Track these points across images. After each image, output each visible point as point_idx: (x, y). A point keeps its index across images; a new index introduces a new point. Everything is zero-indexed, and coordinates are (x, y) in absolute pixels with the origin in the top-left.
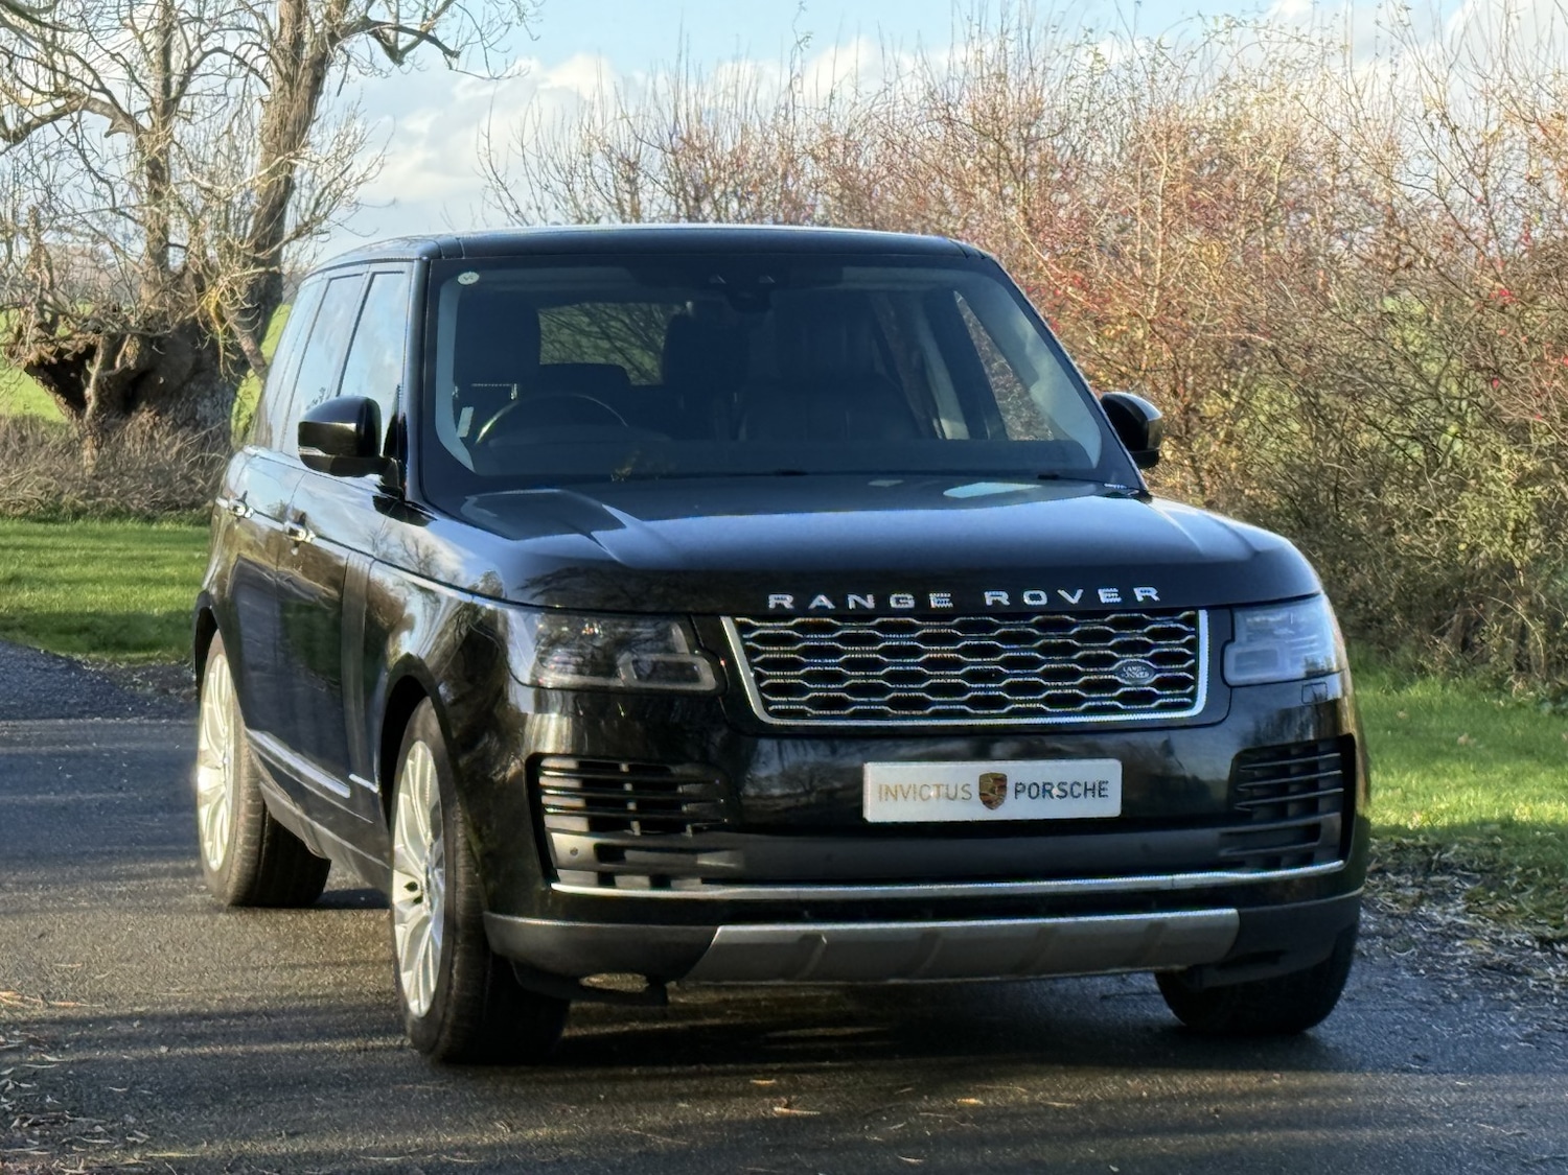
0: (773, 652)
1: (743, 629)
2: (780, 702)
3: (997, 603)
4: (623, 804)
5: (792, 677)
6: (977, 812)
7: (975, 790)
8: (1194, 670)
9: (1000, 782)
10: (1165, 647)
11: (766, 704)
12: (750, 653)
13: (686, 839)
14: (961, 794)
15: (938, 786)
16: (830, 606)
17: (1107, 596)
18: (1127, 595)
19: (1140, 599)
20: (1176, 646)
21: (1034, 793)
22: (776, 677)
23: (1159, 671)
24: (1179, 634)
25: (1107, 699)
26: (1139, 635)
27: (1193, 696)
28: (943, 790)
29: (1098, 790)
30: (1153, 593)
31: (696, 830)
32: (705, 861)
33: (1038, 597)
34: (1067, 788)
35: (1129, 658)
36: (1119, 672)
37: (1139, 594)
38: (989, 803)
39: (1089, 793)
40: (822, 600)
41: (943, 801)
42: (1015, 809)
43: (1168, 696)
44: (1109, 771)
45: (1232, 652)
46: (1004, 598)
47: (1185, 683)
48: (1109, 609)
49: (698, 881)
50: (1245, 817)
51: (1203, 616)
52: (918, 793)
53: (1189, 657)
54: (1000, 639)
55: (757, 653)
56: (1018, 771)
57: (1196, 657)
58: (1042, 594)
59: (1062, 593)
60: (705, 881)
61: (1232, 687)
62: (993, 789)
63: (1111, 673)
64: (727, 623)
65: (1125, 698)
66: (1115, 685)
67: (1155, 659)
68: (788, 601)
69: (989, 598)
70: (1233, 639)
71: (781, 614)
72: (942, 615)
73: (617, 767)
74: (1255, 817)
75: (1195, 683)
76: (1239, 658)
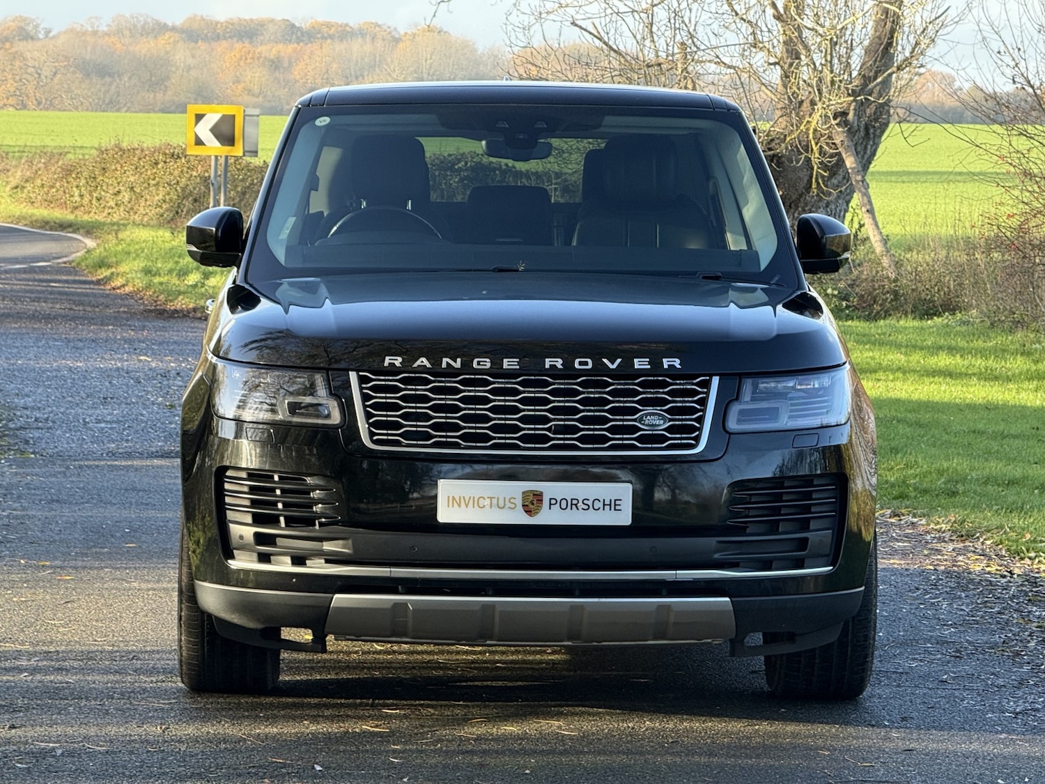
0: (380, 398)
1: (362, 380)
2: (382, 434)
3: (553, 367)
4: (275, 504)
5: (393, 416)
6: (520, 518)
7: (519, 502)
8: (700, 420)
9: (538, 497)
10: (679, 402)
11: (372, 434)
12: (365, 398)
13: (315, 531)
14: (508, 505)
15: (491, 498)
16: (429, 365)
17: (640, 364)
18: (655, 363)
19: (666, 366)
20: (689, 402)
21: (564, 506)
22: (381, 416)
23: (670, 420)
24: (693, 393)
25: (628, 439)
26: (662, 394)
27: (697, 439)
28: (495, 501)
29: (614, 505)
30: (677, 363)
31: (321, 524)
32: (328, 546)
33: (586, 363)
34: (590, 503)
35: (650, 410)
36: (640, 420)
37: (666, 363)
38: (529, 512)
39: (607, 508)
40: (423, 361)
41: (495, 509)
42: (548, 517)
43: (677, 439)
44: (623, 492)
45: (735, 409)
46: (559, 363)
47: (692, 429)
48: (642, 373)
49: (323, 561)
50: (741, 530)
51: (715, 381)
52: (476, 502)
53: (698, 411)
54: (551, 393)
55: (370, 398)
56: (551, 489)
57: (704, 411)
58: (589, 361)
59: (605, 361)
60: (327, 561)
61: (730, 434)
62: (533, 502)
63: (635, 420)
64: (353, 376)
65: (642, 439)
66: (636, 429)
67: (670, 411)
68: (398, 361)
69: (548, 363)
70: (737, 399)
71: (392, 371)
72: (511, 375)
73: (272, 477)
74: (748, 531)
75: (700, 429)
76: (742, 412)
